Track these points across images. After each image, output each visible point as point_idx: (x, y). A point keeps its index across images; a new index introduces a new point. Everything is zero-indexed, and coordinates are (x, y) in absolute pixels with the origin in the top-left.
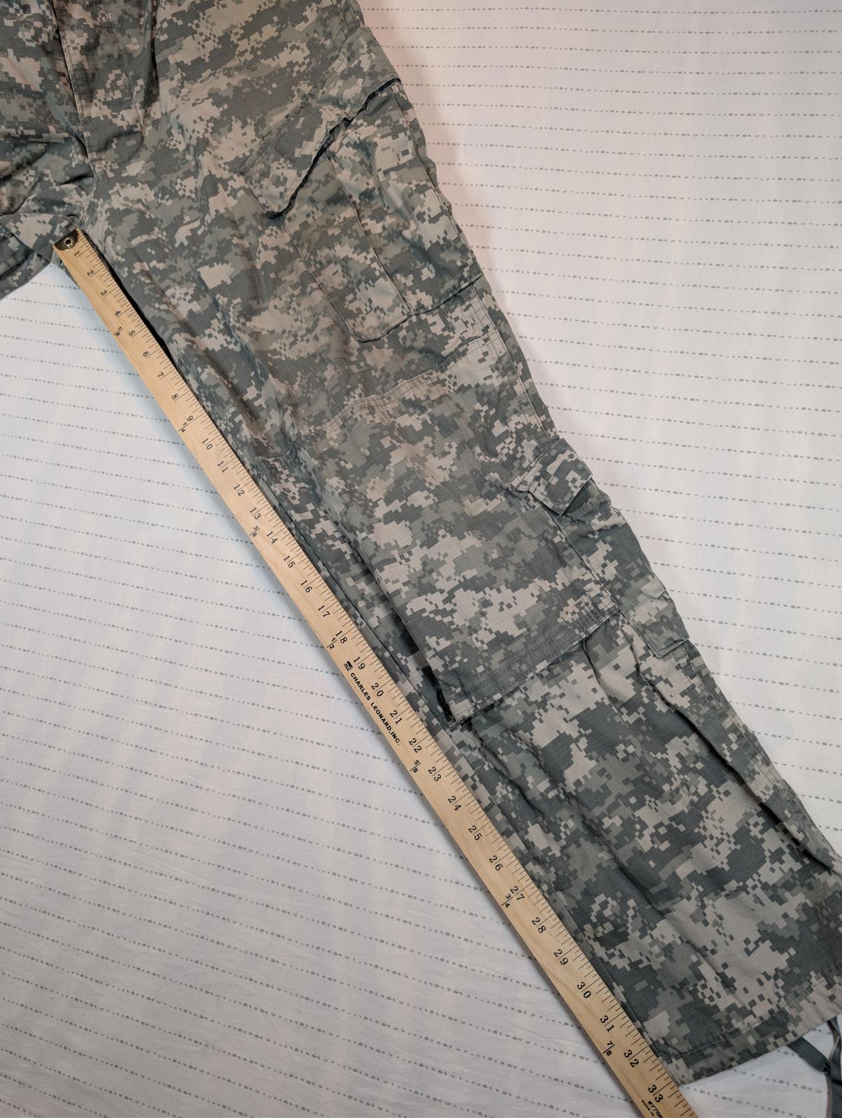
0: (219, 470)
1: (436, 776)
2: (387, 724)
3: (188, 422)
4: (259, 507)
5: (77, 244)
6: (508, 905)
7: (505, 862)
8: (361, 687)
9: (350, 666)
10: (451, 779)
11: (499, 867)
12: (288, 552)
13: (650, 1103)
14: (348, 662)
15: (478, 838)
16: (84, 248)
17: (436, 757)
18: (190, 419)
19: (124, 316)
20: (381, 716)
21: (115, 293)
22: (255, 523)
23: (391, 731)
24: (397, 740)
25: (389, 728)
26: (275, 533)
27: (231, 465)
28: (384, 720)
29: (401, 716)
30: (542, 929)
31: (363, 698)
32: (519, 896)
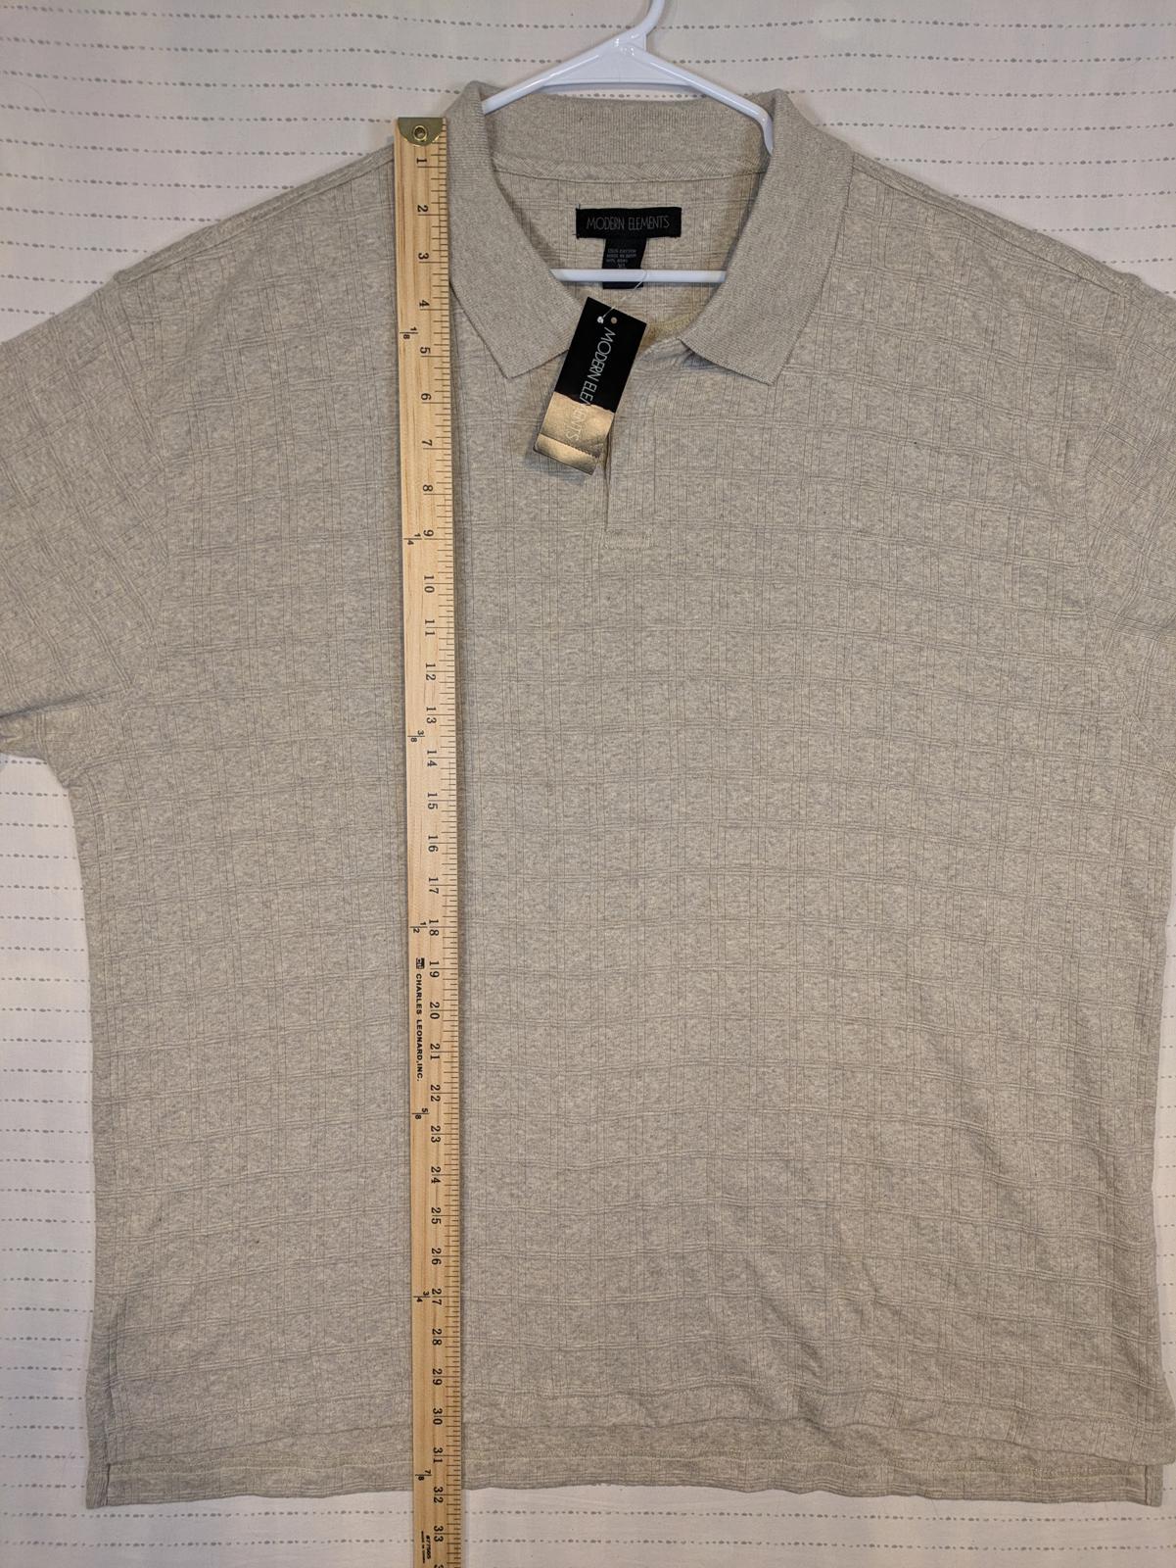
0: (425, 628)
1: (436, 1137)
2: (420, 1051)
3: (423, 536)
4: (441, 710)
5: (432, 147)
6: (419, 1300)
7: (446, 1260)
8: (419, 995)
9: (423, 965)
10: (448, 1149)
11: (437, 1261)
12: (439, 788)
13: (428, 1537)
14: (423, 960)
15: (436, 1222)
17: (448, 1119)
18: (429, 534)
20: (420, 1039)
22: (425, 727)
23: (420, 1062)
24: (420, 1075)
25: (420, 1057)
26: (439, 754)
27: (442, 633)
28: (420, 1045)
29: (441, 1055)
30: (438, 1341)
31: (413, 1009)
32: (437, 1300)
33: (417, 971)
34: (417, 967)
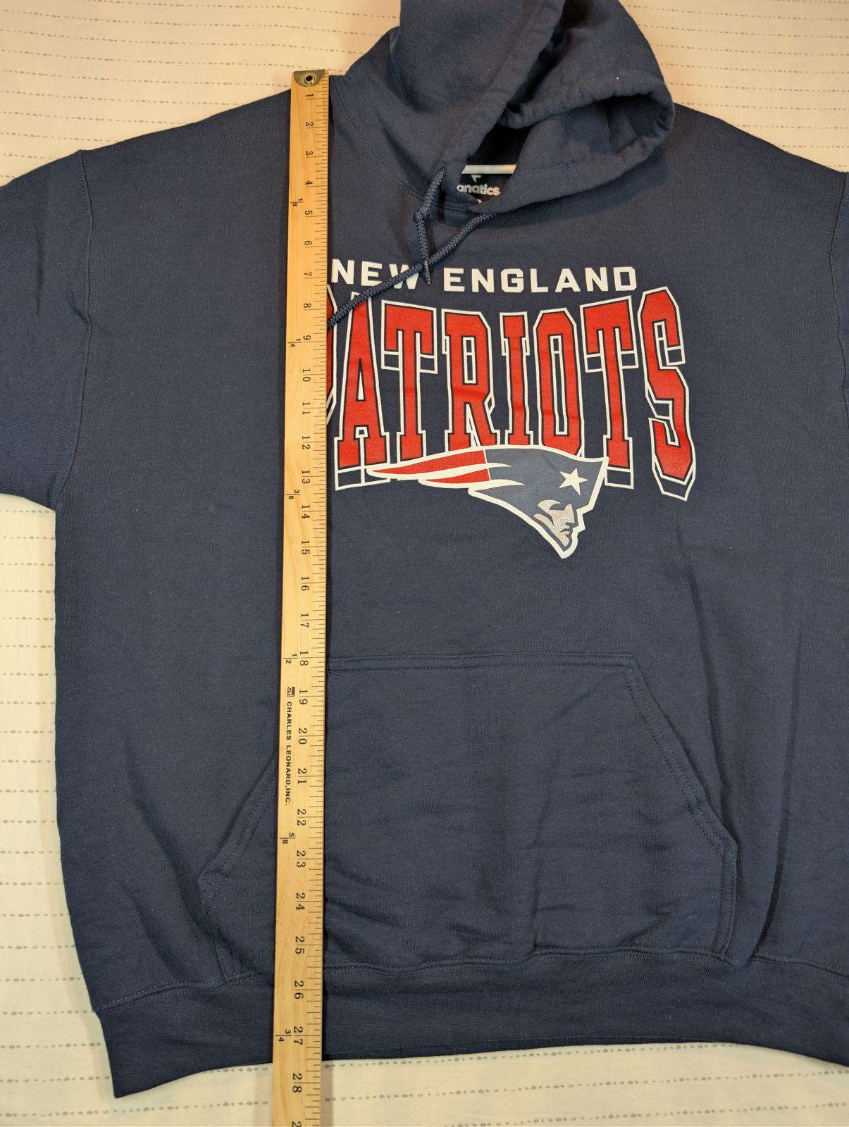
0: (302, 408)
1: (301, 862)
2: (288, 776)
3: (302, 340)
4: (314, 472)
5: (317, 86)
6: (281, 1040)
7: (308, 995)
8: (289, 721)
9: (293, 693)
10: (312, 875)
11: (299, 995)
12: (310, 538)
14: (293, 688)
15: (299, 951)
16: (320, 95)
17: (313, 843)
18: (307, 338)
19: (312, 190)
20: (288, 765)
21: (319, 160)
22: (300, 487)
23: (288, 787)
24: (288, 800)
25: (288, 782)
26: (311, 509)
27: (315, 412)
28: (289, 770)
29: (308, 780)
30: (298, 1089)
32: (298, 1039)
33: (290, 699)
34: (288, 695)
